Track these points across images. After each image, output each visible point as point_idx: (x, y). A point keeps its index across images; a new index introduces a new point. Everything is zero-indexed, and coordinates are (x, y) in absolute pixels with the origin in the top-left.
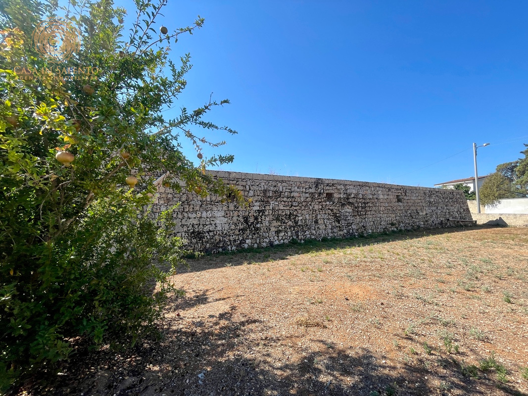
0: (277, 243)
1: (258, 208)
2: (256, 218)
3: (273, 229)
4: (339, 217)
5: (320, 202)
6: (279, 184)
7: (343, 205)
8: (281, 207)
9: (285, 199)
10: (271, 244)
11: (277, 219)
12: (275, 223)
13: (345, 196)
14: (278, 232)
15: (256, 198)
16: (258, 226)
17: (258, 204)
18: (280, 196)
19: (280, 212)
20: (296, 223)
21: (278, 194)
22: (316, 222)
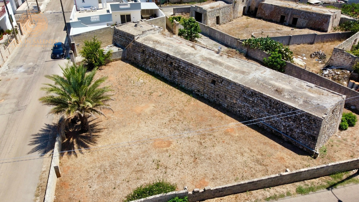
0: (149, 70)
1: (147, 58)
2: (146, 60)
3: (149, 66)
4: (172, 73)
5: (166, 64)
6: (155, 52)
7: (175, 69)
8: (153, 60)
9: (155, 58)
10: (148, 69)
11: (151, 63)
12: (150, 64)
13: (178, 66)
14: (150, 67)
15: (148, 54)
16: (146, 63)
17: (148, 56)
18: (154, 56)
19: (153, 61)
20: (156, 67)
21: (153, 55)
22: (162, 70)
